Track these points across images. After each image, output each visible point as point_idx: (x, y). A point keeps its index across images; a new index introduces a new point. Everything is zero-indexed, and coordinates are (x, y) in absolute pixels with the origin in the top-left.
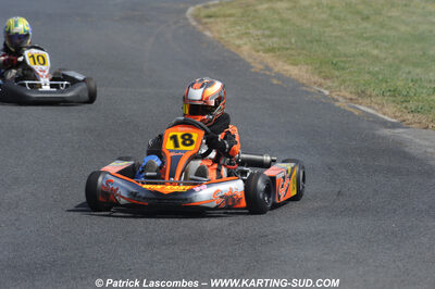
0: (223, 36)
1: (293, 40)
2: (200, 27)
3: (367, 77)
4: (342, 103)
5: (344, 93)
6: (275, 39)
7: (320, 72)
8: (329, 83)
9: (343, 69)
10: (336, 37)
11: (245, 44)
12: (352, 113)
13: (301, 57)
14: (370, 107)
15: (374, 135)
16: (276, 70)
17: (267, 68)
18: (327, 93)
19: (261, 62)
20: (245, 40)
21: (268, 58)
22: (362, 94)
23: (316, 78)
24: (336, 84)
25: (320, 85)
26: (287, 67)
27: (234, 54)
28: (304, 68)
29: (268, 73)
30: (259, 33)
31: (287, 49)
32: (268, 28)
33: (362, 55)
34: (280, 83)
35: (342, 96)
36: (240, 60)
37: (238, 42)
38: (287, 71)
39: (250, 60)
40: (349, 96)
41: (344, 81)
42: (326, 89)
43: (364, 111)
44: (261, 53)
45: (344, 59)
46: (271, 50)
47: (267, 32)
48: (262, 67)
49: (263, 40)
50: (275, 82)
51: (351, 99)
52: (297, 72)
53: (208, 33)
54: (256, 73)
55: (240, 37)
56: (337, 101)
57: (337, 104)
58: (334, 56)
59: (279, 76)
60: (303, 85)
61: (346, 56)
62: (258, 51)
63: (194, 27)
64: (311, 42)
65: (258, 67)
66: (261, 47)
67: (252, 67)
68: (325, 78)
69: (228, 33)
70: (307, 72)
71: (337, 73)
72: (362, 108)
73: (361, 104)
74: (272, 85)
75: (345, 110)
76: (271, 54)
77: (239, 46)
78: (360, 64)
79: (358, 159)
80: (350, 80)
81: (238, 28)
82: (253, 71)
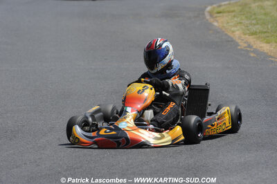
0: (225, 25)
2: (211, 20)
6: (257, 26)
11: (238, 30)
13: (273, 38)
16: (254, 47)
17: (249, 46)
20: (238, 28)
21: (251, 39)
26: (262, 45)
27: (229, 37)
28: (274, 44)
29: (249, 49)
30: (247, 22)
31: (265, 32)
32: (256, 19)
34: (255, 55)
36: (233, 41)
37: (233, 29)
38: (262, 47)
39: (239, 41)
44: (247, 36)
46: (253, 34)
47: (254, 22)
48: (246, 45)
49: (250, 27)
50: (252, 55)
53: (216, 24)
54: (242, 50)
55: (235, 26)
59: (255, 51)
62: (245, 34)
63: (207, 20)
65: (243, 45)
66: (248, 32)
67: (239, 45)
69: (228, 23)
70: (275, 47)
74: (250, 57)
76: (253, 37)
77: (233, 32)
81: (236, 19)
82: (239, 47)
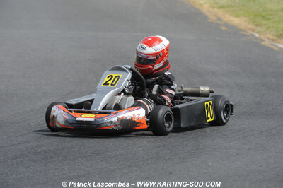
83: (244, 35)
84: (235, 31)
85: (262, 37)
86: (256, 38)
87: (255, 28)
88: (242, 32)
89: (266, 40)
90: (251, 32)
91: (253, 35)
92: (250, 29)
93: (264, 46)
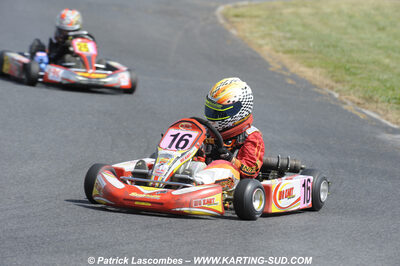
0: (247, 35)
1: (311, 44)
2: (227, 26)
3: (376, 84)
4: (349, 107)
5: (353, 97)
6: (295, 42)
7: (333, 76)
8: (339, 86)
9: (355, 74)
10: (352, 44)
11: (267, 44)
12: (357, 117)
13: (317, 60)
14: (375, 112)
15: (375, 138)
16: (293, 70)
17: (285, 68)
18: (337, 95)
19: (279, 63)
20: (267, 40)
21: (287, 59)
22: (370, 99)
23: (328, 81)
24: (347, 88)
25: (332, 88)
26: (302, 69)
27: (254, 52)
28: (319, 70)
29: (284, 73)
30: (281, 34)
31: (305, 52)
32: (290, 31)
33: (374, 63)
34: (294, 83)
35: (350, 100)
36: (260, 58)
37: (261, 42)
38: (302, 72)
39: (268, 60)
40: (357, 100)
41: (354, 86)
42: (337, 92)
43: (369, 116)
44: (281, 54)
45: (357, 65)
46: (290, 52)
47: (288, 35)
48: (279, 67)
49: (284, 42)
50: (290, 81)
51: (358, 104)
52: (312, 74)
53: (234, 32)
54: (274, 73)
55: (263, 37)
56: (345, 104)
57: (345, 107)
58: (348, 62)
59: (294, 77)
60: (315, 86)
61: (358, 62)
62: (277, 52)
63: (221, 25)
64: (328, 46)
65: (275, 66)
66: (281, 49)
67: (270, 66)
68: (337, 82)
69: (251, 32)
70: (320, 74)
71: (348, 78)
72: (368, 112)
73: (367, 109)
74: (287, 84)
75: (352, 114)
76: (289, 56)
77: (260, 46)
78: (371, 71)
79: (357, 160)
80: (360, 86)
81: (262, 28)
82: (271, 69)
83: (318, 94)
84: (306, 87)
85: (343, 98)
86: (335, 99)
87: (334, 84)
88: (316, 90)
89: (349, 103)
90: (328, 90)
91: (330, 94)
92: (327, 85)
93: (346, 111)
